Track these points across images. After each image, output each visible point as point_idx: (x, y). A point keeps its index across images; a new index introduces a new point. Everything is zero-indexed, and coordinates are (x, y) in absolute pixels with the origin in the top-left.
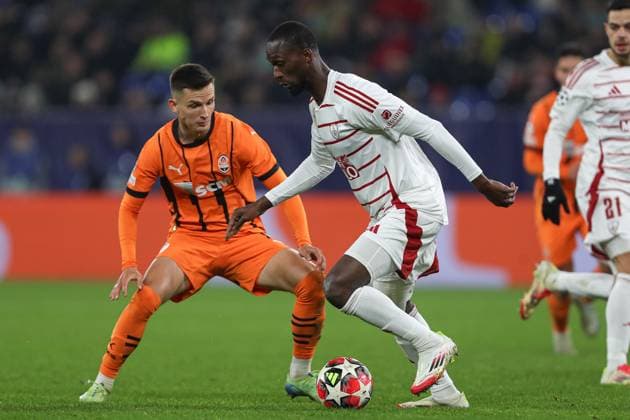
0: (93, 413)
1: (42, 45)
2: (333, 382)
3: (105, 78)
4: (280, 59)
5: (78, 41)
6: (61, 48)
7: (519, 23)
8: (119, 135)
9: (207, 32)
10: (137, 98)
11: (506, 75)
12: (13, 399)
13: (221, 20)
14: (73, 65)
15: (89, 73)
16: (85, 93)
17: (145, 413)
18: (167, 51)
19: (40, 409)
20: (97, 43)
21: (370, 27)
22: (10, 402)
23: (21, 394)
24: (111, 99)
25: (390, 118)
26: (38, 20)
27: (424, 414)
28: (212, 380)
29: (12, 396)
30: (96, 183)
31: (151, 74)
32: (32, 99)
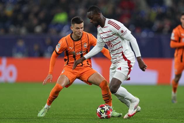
0: (40, 120)
1: (26, 16)
2: (103, 112)
3: (44, 25)
4: (91, 17)
5: (36, 15)
6: (31, 17)
7: (161, 10)
8: (48, 41)
9: (73, 12)
10: (53, 31)
11: (157, 24)
12: (18, 116)
13: (77, 9)
14: (35, 21)
15: (39, 24)
16: (38, 29)
17: (55, 120)
18: (62, 17)
19: (26, 119)
20: (42, 15)
21: (119, 11)
22: (17, 117)
23: (20, 114)
24: (46, 31)
25: (123, 33)
26: (25, 9)
27: (134, 120)
28: (74, 111)
29: (18, 115)
30: (41, 55)
31: (57, 24)
32: (23, 31)
